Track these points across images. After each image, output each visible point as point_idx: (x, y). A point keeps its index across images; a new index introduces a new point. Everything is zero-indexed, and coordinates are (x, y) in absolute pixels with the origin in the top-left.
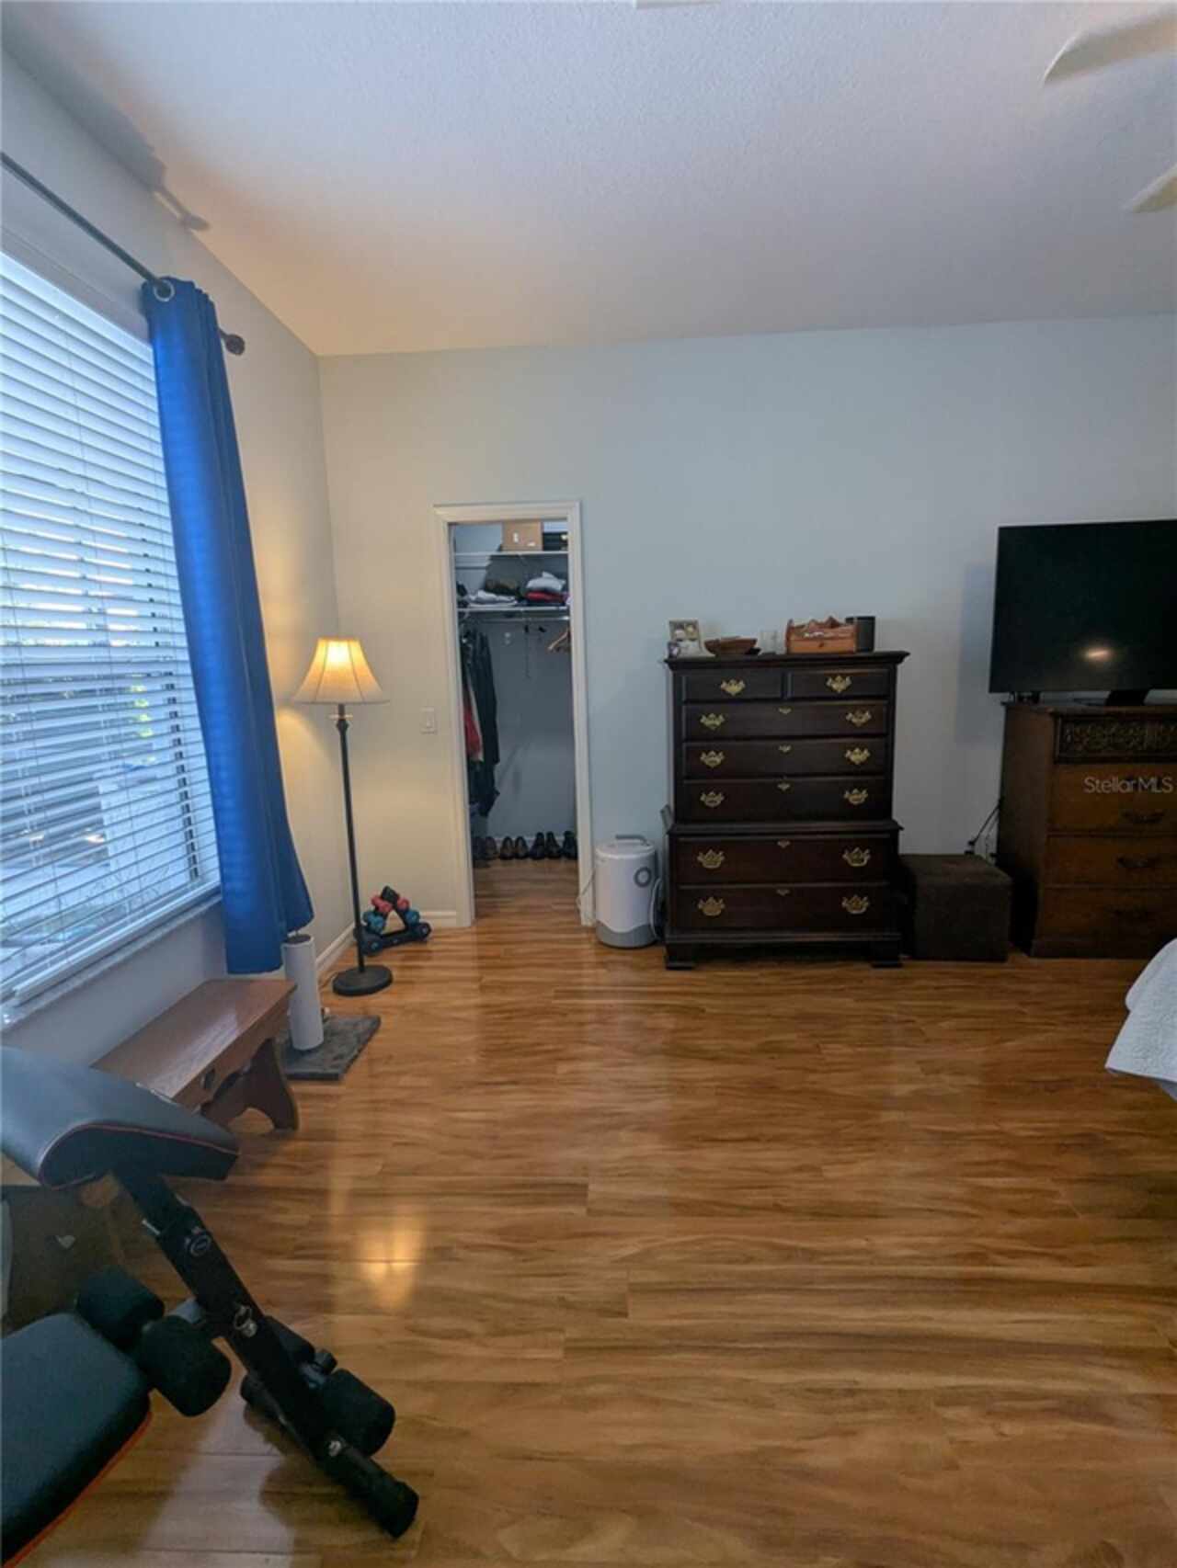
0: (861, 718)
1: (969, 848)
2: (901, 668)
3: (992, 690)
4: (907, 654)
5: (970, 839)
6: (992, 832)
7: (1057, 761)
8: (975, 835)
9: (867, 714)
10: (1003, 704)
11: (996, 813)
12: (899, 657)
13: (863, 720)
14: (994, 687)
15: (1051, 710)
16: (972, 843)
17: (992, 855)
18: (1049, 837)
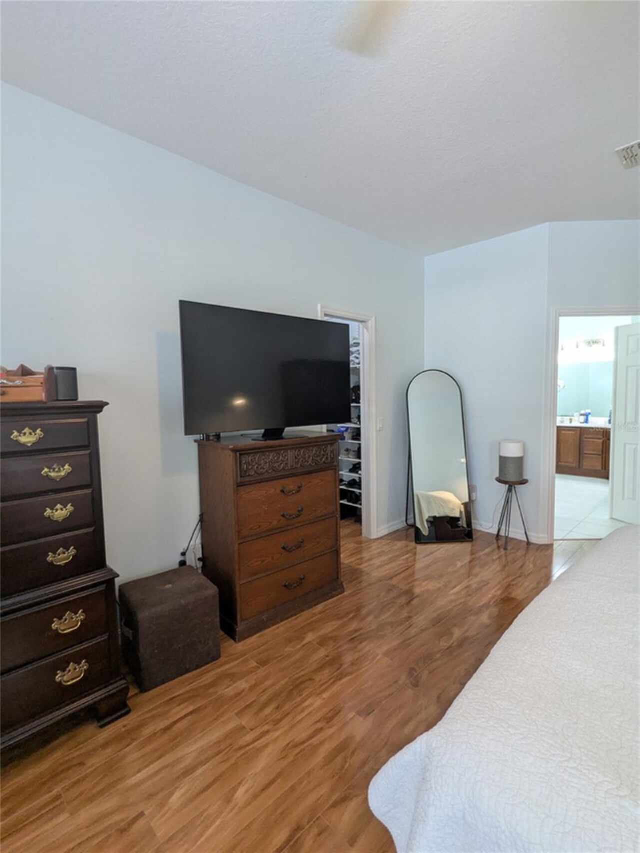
0: (60, 471)
1: (182, 558)
2: (102, 418)
3: (187, 433)
4: (107, 404)
5: (182, 551)
6: (197, 541)
7: (239, 485)
8: (186, 546)
9: (67, 467)
10: (196, 441)
11: (199, 526)
12: (99, 407)
13: (63, 474)
14: (188, 431)
15: (231, 447)
16: (184, 554)
17: (200, 560)
18: (239, 544)
